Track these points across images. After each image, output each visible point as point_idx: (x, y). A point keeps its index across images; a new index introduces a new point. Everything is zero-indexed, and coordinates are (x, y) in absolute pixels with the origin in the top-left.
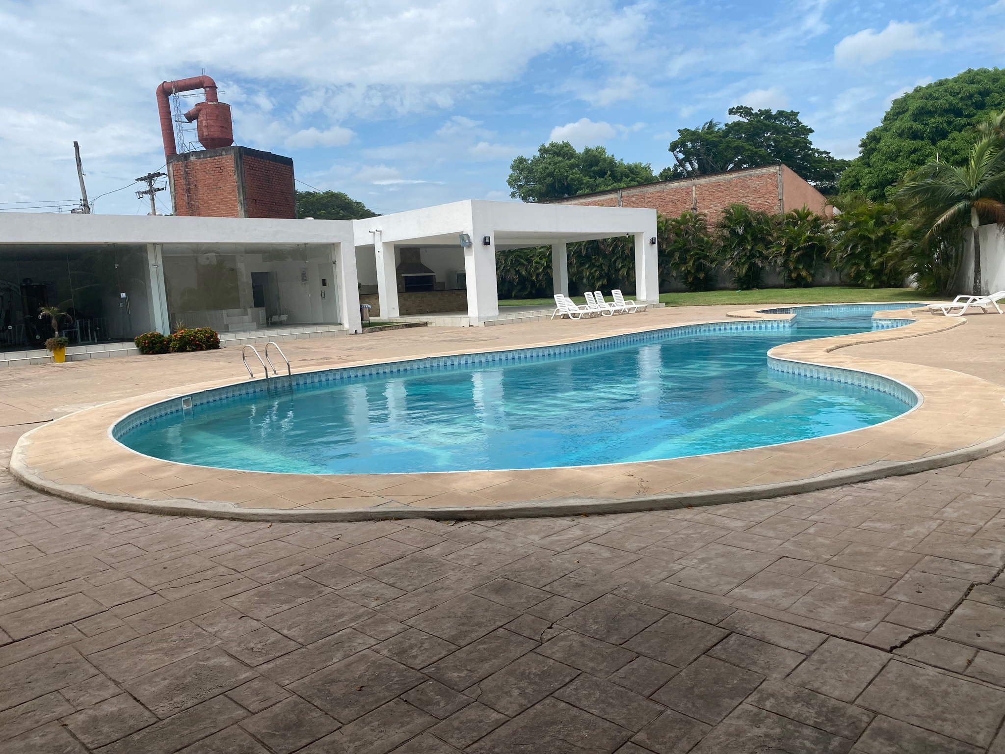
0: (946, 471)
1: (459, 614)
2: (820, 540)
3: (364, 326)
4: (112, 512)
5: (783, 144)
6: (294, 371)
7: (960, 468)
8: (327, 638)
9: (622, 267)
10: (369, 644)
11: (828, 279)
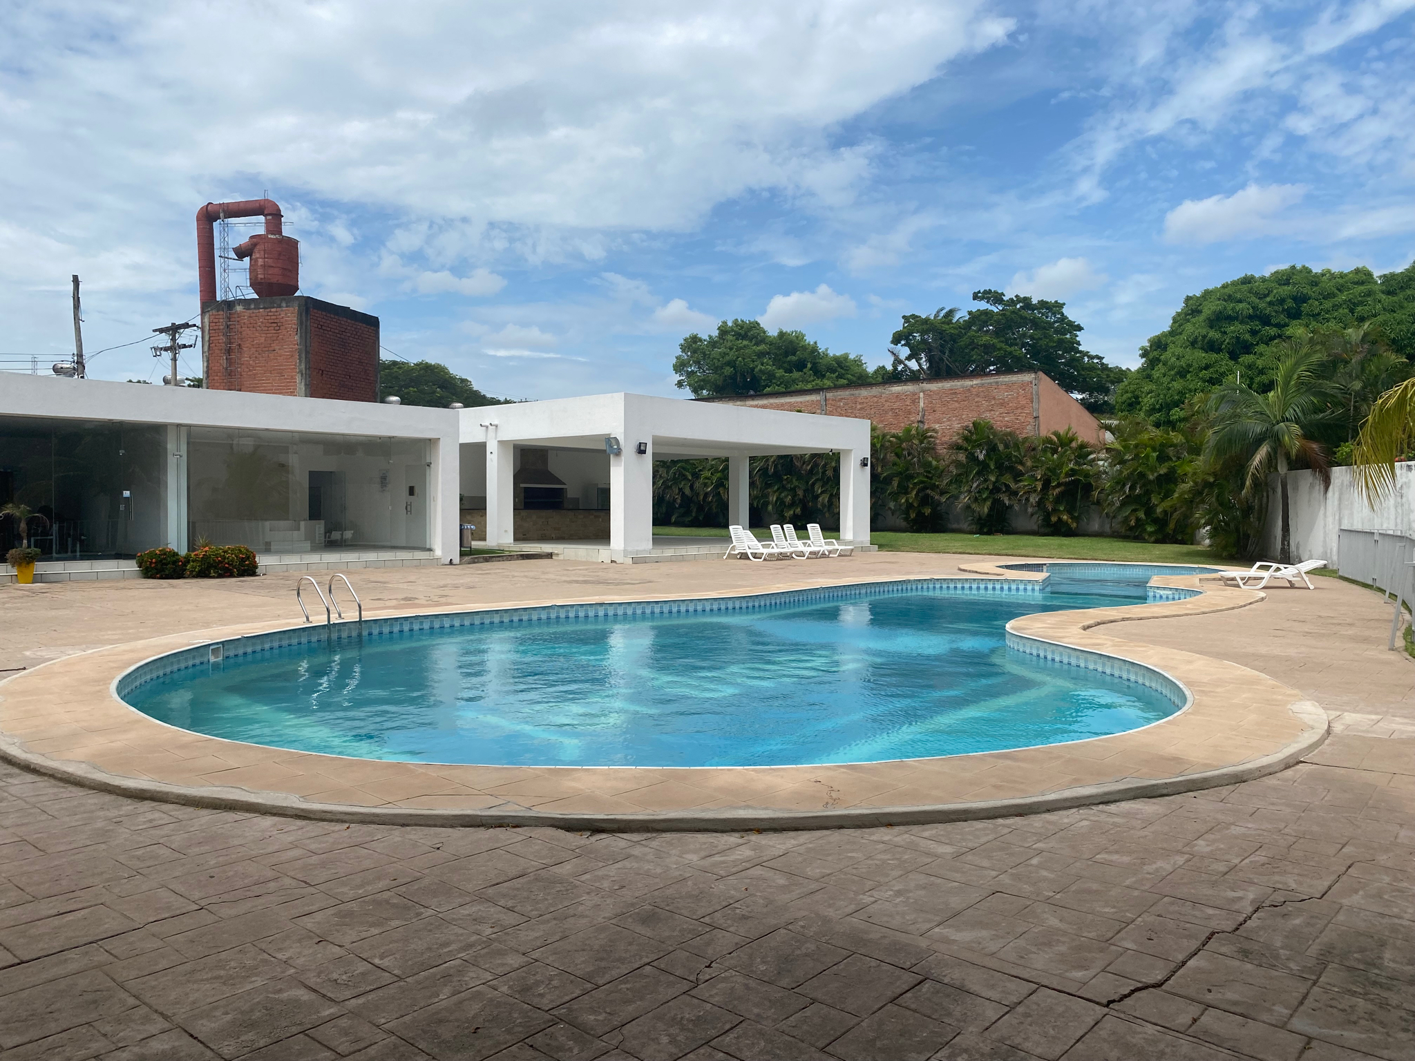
0: (1207, 795)
1: (596, 947)
2: (1045, 873)
3: (462, 554)
4: (129, 801)
5: (1043, 343)
6: (367, 615)
7: (1224, 791)
8: (431, 970)
9: (822, 493)
10: (484, 979)
11: (1095, 526)
